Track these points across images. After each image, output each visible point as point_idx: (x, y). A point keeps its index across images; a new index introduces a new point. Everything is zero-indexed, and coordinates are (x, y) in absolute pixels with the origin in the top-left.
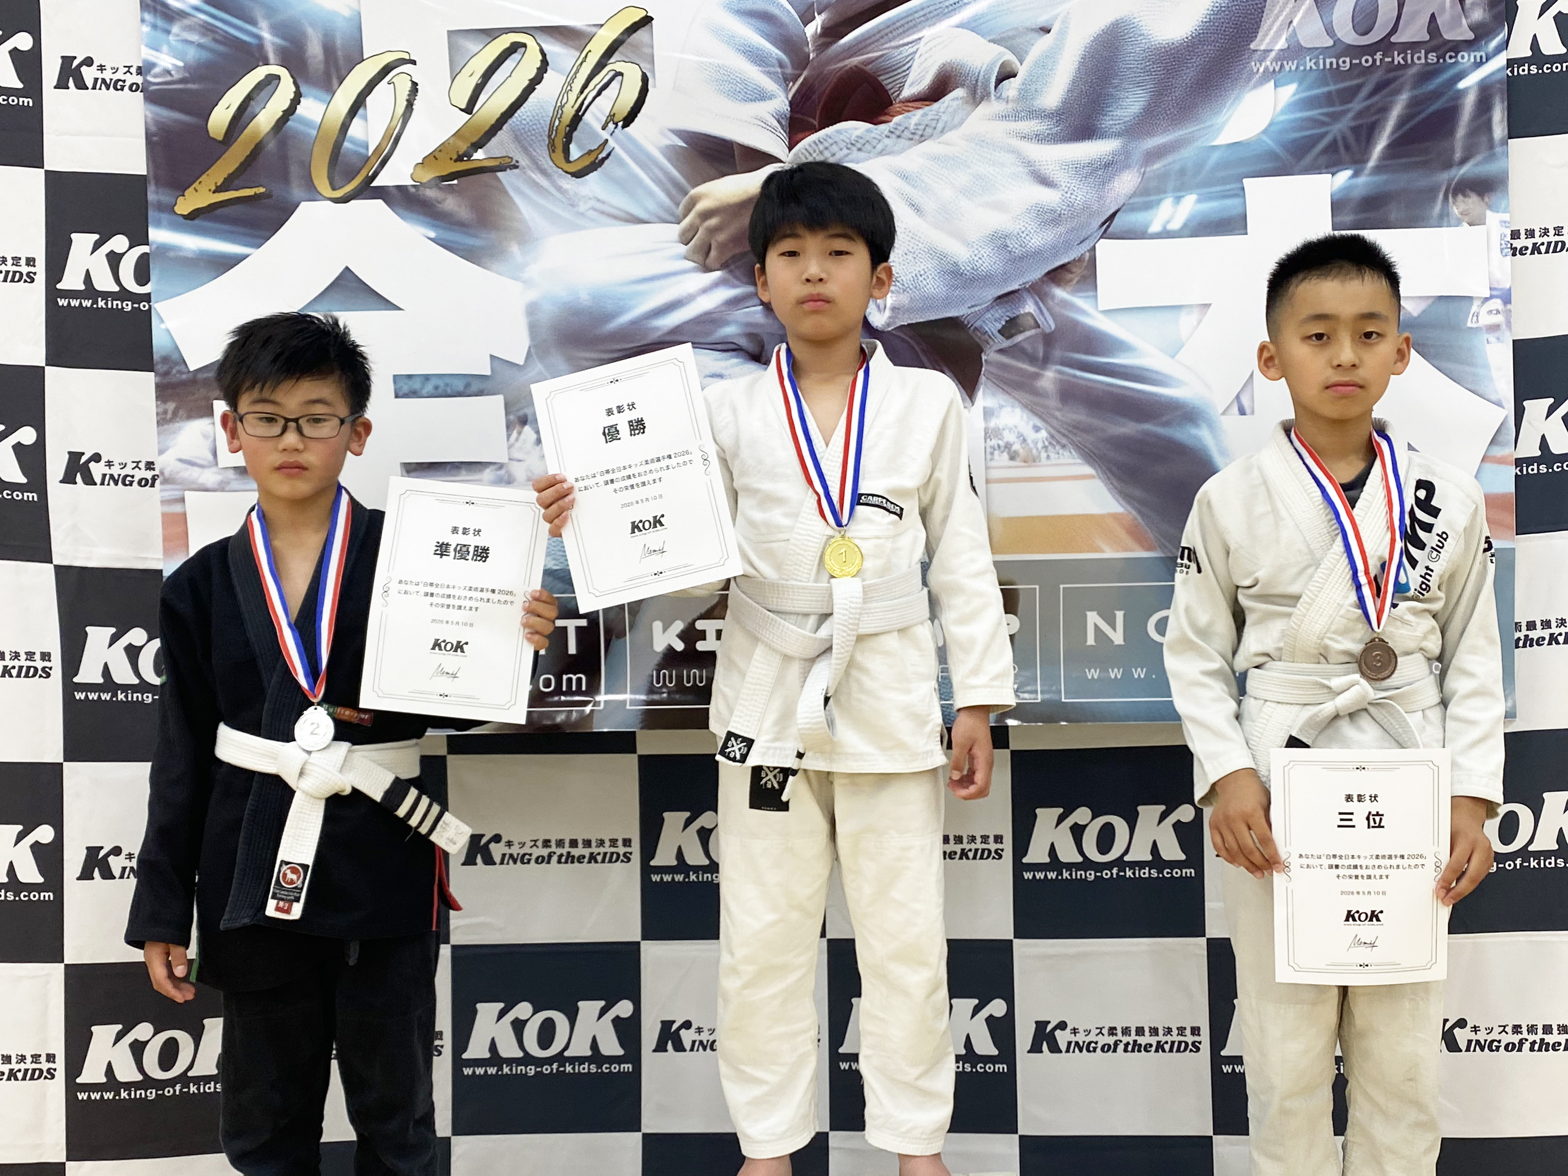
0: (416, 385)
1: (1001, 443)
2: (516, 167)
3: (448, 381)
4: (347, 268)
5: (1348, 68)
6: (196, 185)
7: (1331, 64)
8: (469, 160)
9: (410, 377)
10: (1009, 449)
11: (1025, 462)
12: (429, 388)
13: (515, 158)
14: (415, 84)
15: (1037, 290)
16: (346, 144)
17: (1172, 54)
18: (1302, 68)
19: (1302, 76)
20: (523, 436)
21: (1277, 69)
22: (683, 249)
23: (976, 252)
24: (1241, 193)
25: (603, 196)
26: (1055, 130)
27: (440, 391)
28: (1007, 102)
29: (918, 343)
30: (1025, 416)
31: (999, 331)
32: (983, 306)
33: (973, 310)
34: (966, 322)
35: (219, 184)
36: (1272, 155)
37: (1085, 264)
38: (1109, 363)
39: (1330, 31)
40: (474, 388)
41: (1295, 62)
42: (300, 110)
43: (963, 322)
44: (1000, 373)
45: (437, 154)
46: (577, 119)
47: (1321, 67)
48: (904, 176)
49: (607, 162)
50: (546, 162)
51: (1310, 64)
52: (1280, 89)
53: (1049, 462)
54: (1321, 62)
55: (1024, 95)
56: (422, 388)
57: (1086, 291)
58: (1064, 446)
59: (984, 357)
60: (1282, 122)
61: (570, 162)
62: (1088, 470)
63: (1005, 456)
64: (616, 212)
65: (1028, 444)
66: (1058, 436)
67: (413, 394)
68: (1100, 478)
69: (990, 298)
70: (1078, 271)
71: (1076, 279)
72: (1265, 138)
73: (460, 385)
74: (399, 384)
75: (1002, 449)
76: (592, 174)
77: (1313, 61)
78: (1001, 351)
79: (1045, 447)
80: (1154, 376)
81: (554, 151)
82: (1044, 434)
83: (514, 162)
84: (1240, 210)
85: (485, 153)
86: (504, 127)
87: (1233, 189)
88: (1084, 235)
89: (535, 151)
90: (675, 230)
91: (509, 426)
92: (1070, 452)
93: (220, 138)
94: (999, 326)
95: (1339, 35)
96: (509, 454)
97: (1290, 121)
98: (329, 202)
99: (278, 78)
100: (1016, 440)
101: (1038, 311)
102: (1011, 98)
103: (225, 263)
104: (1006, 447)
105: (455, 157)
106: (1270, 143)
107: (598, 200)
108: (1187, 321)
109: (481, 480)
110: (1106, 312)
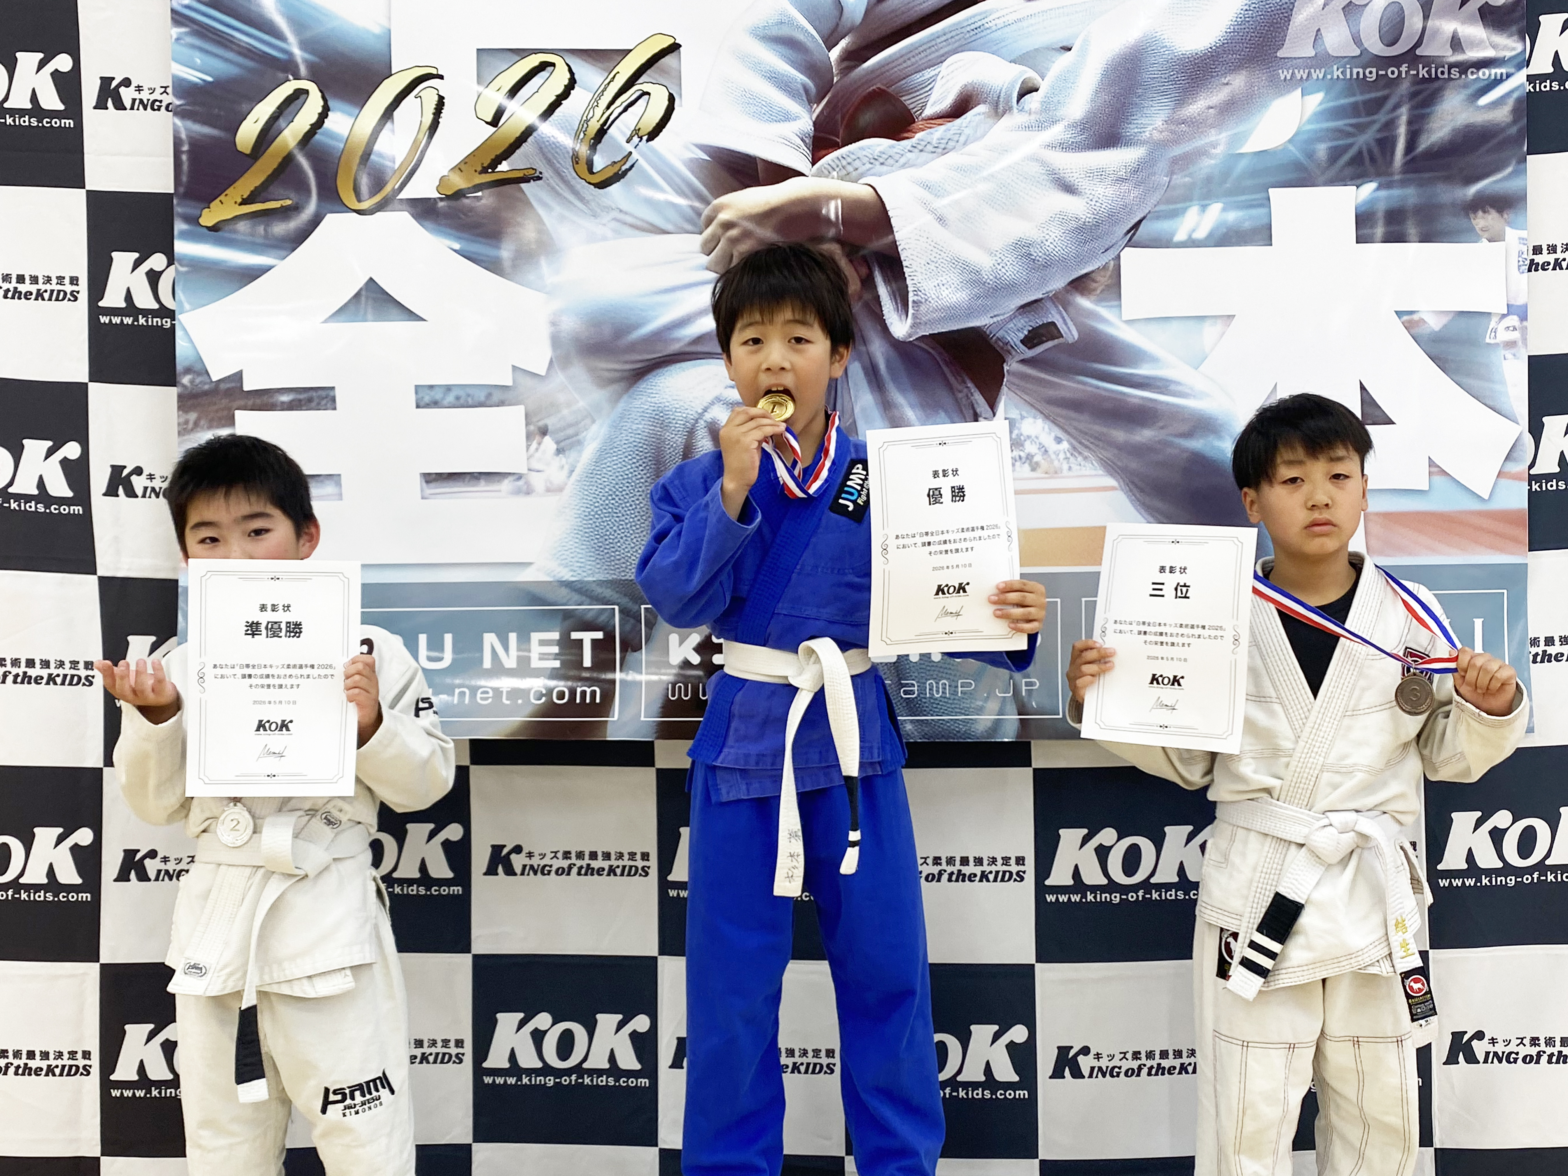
0: (438, 395)
1: (1022, 454)
2: (539, 178)
3: (470, 391)
4: (371, 279)
5: (1374, 78)
6: (222, 197)
7: (1358, 73)
8: (493, 172)
9: (431, 387)
10: (1031, 461)
11: (1046, 473)
12: (450, 398)
13: (539, 170)
14: (441, 99)
15: (1059, 299)
16: (372, 157)
17: (1195, 64)
18: (1329, 77)
19: (1329, 85)
20: (543, 446)
21: (1305, 77)
22: (705, 259)
23: (1000, 261)
24: (1265, 202)
25: (624, 207)
26: (1078, 139)
27: (462, 401)
28: (1030, 114)
29: (940, 354)
30: (1046, 427)
31: (1022, 341)
32: (1006, 316)
33: (995, 320)
34: (988, 332)
35: (245, 197)
36: (1298, 166)
37: (1109, 273)
38: (1131, 374)
39: (1357, 40)
40: (496, 398)
41: (1323, 70)
42: (328, 123)
43: (985, 332)
44: (1022, 383)
45: (463, 167)
46: (602, 132)
47: (1348, 76)
48: (927, 187)
49: (630, 173)
50: (569, 173)
51: (1337, 73)
52: (1306, 98)
53: (1071, 474)
54: (1348, 71)
55: (1047, 106)
56: (443, 399)
57: (1110, 301)
58: (1085, 458)
59: (1006, 368)
60: (1309, 131)
61: (594, 173)
62: (1111, 482)
63: (1027, 466)
64: (639, 223)
65: (1049, 456)
66: (1080, 448)
67: (435, 404)
68: (1123, 490)
69: (1013, 307)
70: (1102, 280)
71: (1100, 289)
72: (1291, 147)
73: (481, 396)
74: (420, 395)
75: (1024, 460)
76: (614, 186)
77: (1341, 70)
78: (1023, 361)
79: (1067, 458)
80: (1177, 387)
81: (577, 163)
83: (537, 174)
84: (1265, 221)
85: (509, 165)
86: (529, 140)
87: (1258, 199)
88: (1109, 243)
89: (559, 162)
90: (697, 240)
91: (529, 437)
92: (1092, 464)
93: (248, 152)
94: (1022, 336)
95: (1366, 45)
96: (528, 464)
97: (1316, 131)
98: (355, 214)
99: (307, 92)
100: (1037, 451)
101: (1061, 320)
102: (1033, 110)
103: (250, 275)
104: (1027, 458)
105: (479, 169)
106: (1296, 152)
107: (621, 211)
108: (1210, 331)
109: (500, 491)
110: (1129, 322)
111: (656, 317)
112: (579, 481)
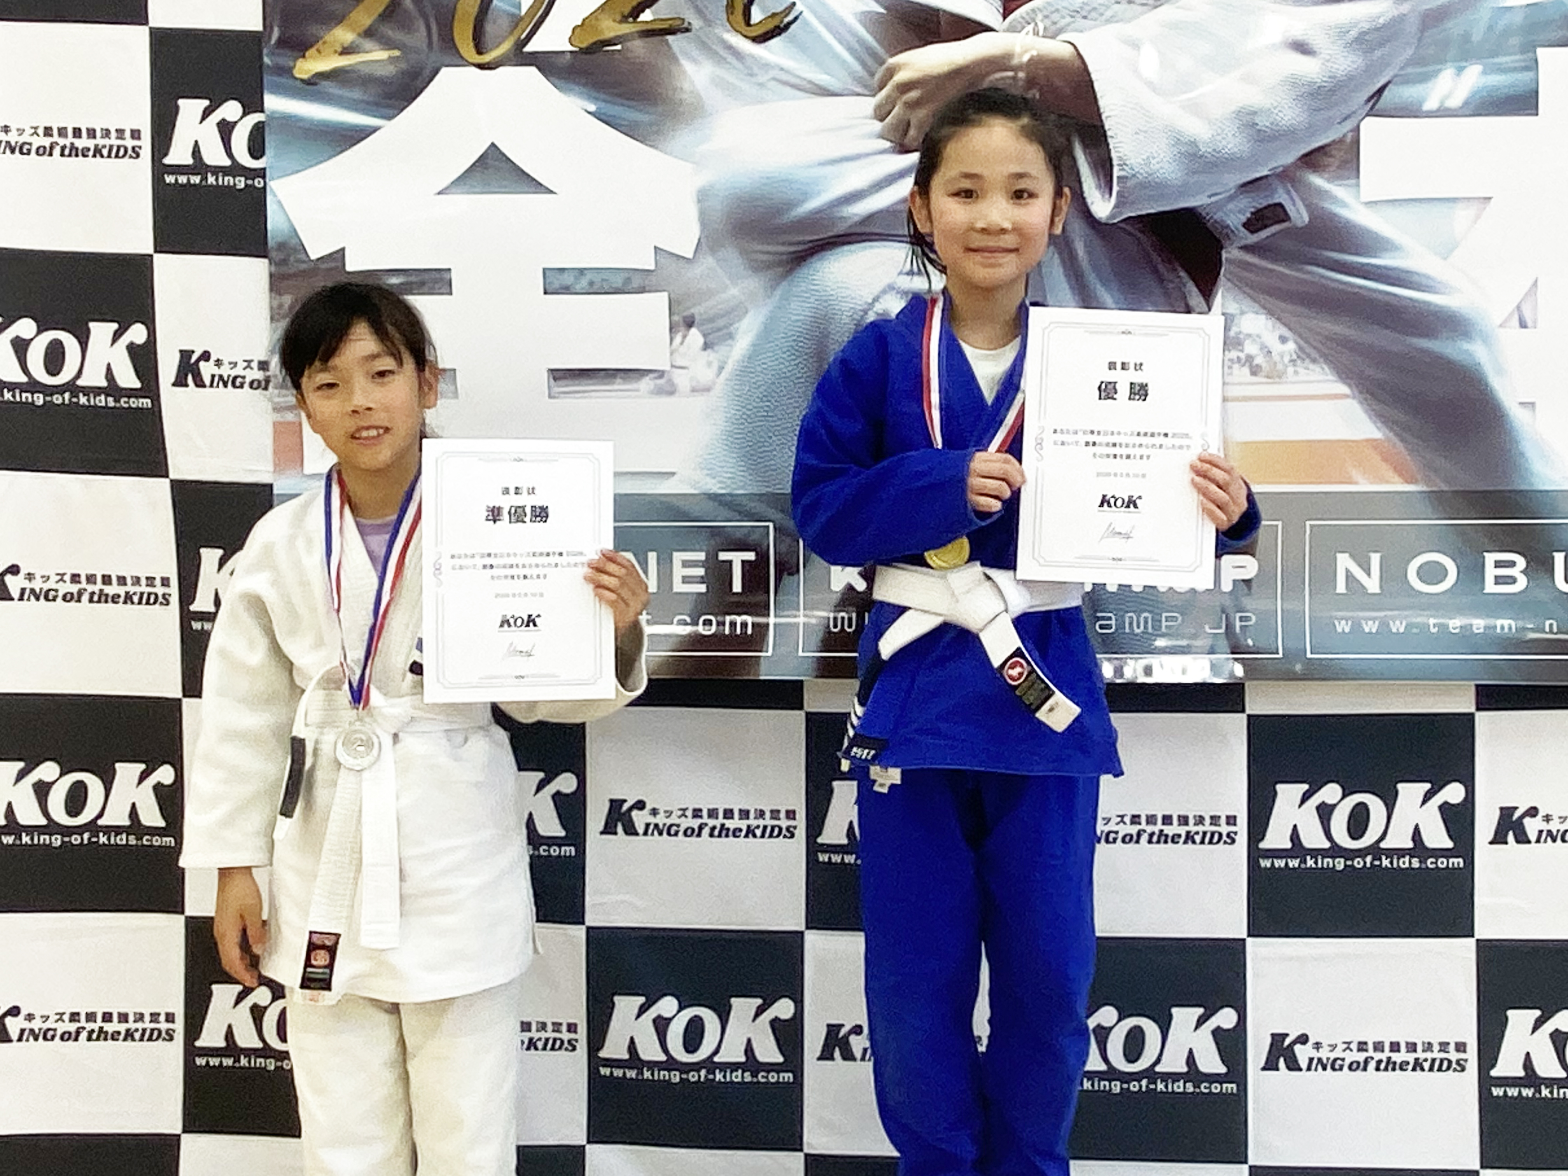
0: (568, 279)
1: (1242, 356)
2: (687, 30)
3: (605, 275)
4: (493, 145)
6: (319, 45)
8: (635, 21)
9: (561, 270)
10: (1251, 364)
11: (1268, 377)
12: (584, 283)
13: (687, 20)
15: (1288, 176)
16: (495, 3)
20: (688, 338)
22: (878, 126)
23: (1219, 131)
24: (1533, 65)
25: (787, 64)
27: (596, 287)
29: (1148, 238)
31: (1245, 225)
32: (1228, 194)
33: (1213, 199)
34: (1204, 214)
35: (346, 45)
37: (1346, 146)
38: (1371, 265)
40: (635, 284)
43: (1201, 214)
44: (1243, 273)
45: (598, 15)
49: (792, 27)
50: (723, 25)
53: (1296, 378)
56: (575, 284)
57: (1347, 178)
58: (1314, 361)
61: (751, 25)
62: (1343, 389)
63: (1246, 370)
64: (801, 83)
65: (1272, 357)
66: (1309, 350)
67: (566, 290)
68: (1355, 398)
69: (1233, 185)
70: (1339, 154)
71: (1336, 165)
73: (618, 281)
74: (549, 280)
75: (1243, 362)
76: (775, 40)
78: (1246, 248)
79: (1292, 361)
80: (1424, 281)
81: (732, 13)
82: (1291, 346)
83: (686, 25)
84: (1531, 86)
85: (652, 14)
87: (1523, 61)
88: (1346, 112)
89: (710, 11)
90: (869, 104)
91: (673, 328)
92: (1322, 368)
94: (1244, 219)
96: (672, 360)
98: (475, 68)
100: (1259, 352)
101: (1288, 200)
103: (355, 136)
104: (1247, 360)
105: (618, 17)
107: (782, 69)
108: (1462, 215)
109: (637, 390)
110: (1369, 204)
111: (819, 193)
112: (731, 380)
